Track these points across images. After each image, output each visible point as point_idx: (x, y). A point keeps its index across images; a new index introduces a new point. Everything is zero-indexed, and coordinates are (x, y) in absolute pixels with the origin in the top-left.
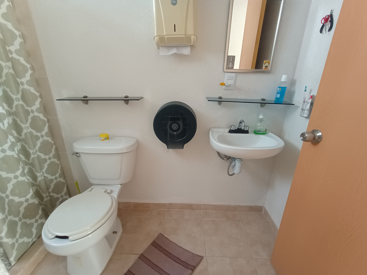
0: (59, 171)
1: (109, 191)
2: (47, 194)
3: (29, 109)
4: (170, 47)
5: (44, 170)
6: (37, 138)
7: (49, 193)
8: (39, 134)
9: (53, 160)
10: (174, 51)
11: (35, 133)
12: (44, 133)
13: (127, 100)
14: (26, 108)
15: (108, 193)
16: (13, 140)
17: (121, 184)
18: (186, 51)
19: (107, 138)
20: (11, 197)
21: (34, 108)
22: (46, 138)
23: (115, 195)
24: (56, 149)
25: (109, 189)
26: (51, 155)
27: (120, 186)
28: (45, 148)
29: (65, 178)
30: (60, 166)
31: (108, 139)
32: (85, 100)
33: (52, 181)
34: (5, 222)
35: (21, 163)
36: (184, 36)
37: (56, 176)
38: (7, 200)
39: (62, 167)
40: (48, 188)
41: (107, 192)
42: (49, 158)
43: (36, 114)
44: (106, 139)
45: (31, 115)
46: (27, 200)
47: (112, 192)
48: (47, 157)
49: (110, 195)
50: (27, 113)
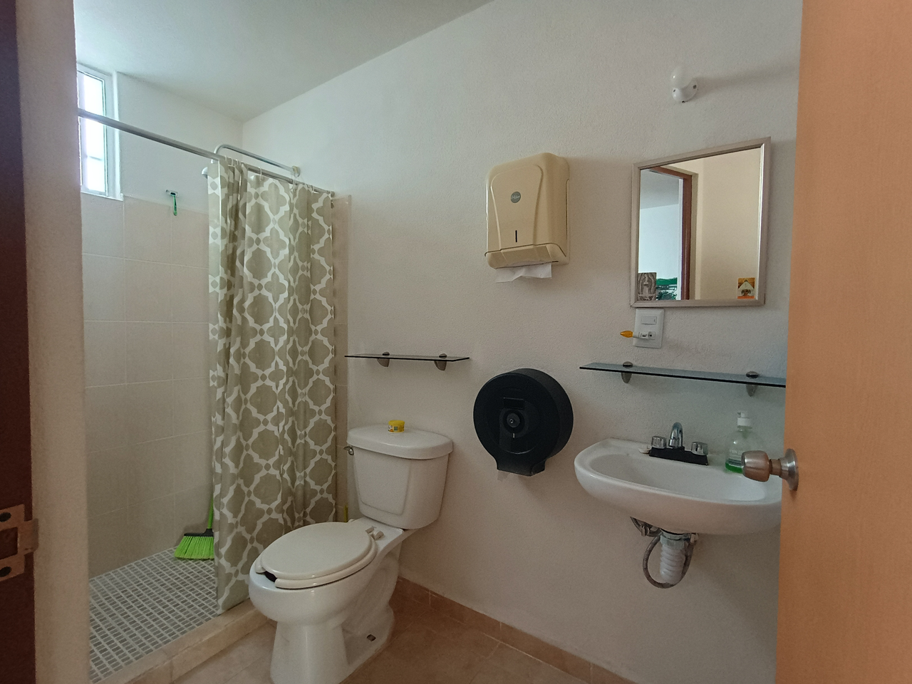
0: (330, 478)
1: (375, 533)
2: (302, 515)
3: (315, 368)
4: (514, 268)
5: (308, 470)
6: (313, 413)
7: (305, 514)
8: (316, 408)
9: (325, 456)
10: (521, 273)
11: (312, 406)
12: (324, 407)
13: (442, 362)
14: (311, 366)
15: (373, 536)
16: (283, 410)
17: (404, 530)
18: (544, 272)
19: (400, 428)
20: (253, 497)
21: (321, 368)
22: (324, 417)
23: (382, 544)
24: (335, 438)
25: (378, 529)
26: (324, 447)
27: (401, 531)
28: (319, 433)
29: (336, 497)
30: (333, 472)
31: (401, 431)
32: (385, 360)
33: (314, 493)
34: (231, 531)
35: (280, 447)
36: (531, 247)
37: (323, 487)
38: (247, 499)
39: (336, 474)
40: (305, 505)
41: (371, 533)
42: (320, 451)
43: (321, 377)
44: (396, 429)
45: (315, 377)
46: (269, 511)
47: (381, 536)
48: (318, 448)
49: (371, 541)
50: (310, 373)
